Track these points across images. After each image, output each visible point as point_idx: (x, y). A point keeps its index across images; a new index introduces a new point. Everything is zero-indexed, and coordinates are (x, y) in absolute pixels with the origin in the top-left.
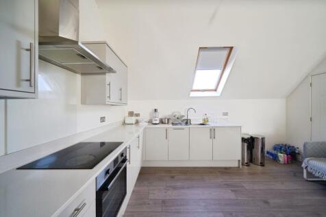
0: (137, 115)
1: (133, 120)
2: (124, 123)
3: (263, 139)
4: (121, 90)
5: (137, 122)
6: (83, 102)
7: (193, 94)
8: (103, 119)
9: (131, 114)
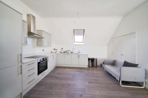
0: (57, 50)
1: (55, 51)
2: (52, 52)
3: (96, 59)
4: (48, 42)
5: (56, 52)
6: (37, 45)
7: (75, 43)
8: (43, 50)
9: (54, 49)
